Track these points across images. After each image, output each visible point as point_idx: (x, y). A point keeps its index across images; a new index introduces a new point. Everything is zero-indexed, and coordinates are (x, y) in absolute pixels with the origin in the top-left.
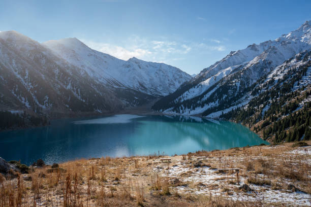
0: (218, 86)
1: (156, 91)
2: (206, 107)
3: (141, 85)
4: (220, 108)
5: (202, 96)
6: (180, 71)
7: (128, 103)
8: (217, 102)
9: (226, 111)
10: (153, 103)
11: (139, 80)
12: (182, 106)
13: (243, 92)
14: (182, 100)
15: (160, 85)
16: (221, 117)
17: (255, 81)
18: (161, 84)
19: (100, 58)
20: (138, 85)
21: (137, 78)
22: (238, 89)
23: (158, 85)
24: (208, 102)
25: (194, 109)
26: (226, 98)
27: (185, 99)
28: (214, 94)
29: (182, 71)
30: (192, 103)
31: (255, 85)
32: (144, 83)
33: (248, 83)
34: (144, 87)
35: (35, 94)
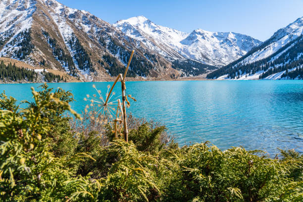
0: (293, 45)
1: (220, 61)
3: (204, 56)
5: (269, 59)
7: (184, 73)
11: (203, 51)
12: (240, 71)
14: (242, 66)
15: (226, 56)
18: (227, 54)
19: (164, 33)
20: (201, 56)
21: (201, 49)
23: (224, 56)
27: (247, 63)
28: (285, 54)
29: (254, 39)
32: (207, 54)
34: (207, 59)
35: (77, 60)
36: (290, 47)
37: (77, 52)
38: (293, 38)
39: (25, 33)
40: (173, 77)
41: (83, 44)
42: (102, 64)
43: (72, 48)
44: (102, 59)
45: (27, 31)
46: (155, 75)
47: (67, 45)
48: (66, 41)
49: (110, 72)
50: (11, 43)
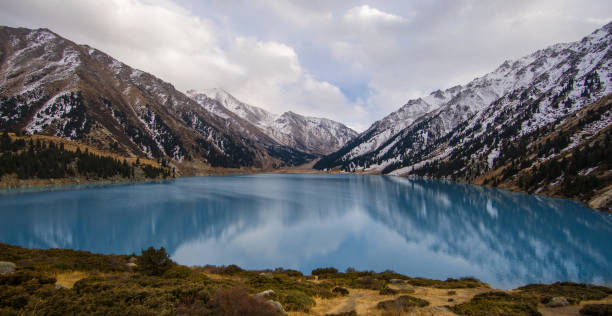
0: (397, 140)
2: (385, 164)
3: (299, 143)
4: (406, 163)
5: (377, 152)
6: (345, 128)
7: (283, 162)
8: (398, 158)
9: (417, 166)
10: (315, 162)
11: (297, 138)
12: (352, 163)
13: (436, 144)
14: (352, 157)
16: (411, 173)
17: (447, 132)
20: (295, 143)
21: (294, 135)
22: (426, 141)
24: (386, 157)
25: (368, 166)
26: (411, 153)
27: (356, 156)
28: (393, 148)
30: (366, 160)
31: (451, 134)
32: (303, 141)
33: (439, 133)
34: (303, 146)
35: (162, 143)
36: (395, 142)
37: (159, 131)
38: (396, 132)
39: (72, 97)
40: (274, 167)
41: (165, 122)
42: (197, 149)
43: (150, 126)
44: (194, 144)
45: (76, 97)
46: (259, 165)
47: (143, 121)
48: (139, 115)
49: (209, 161)
50: (47, 112)
